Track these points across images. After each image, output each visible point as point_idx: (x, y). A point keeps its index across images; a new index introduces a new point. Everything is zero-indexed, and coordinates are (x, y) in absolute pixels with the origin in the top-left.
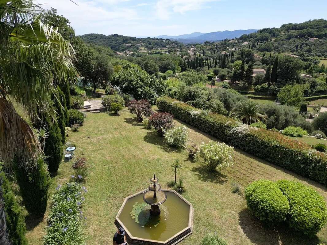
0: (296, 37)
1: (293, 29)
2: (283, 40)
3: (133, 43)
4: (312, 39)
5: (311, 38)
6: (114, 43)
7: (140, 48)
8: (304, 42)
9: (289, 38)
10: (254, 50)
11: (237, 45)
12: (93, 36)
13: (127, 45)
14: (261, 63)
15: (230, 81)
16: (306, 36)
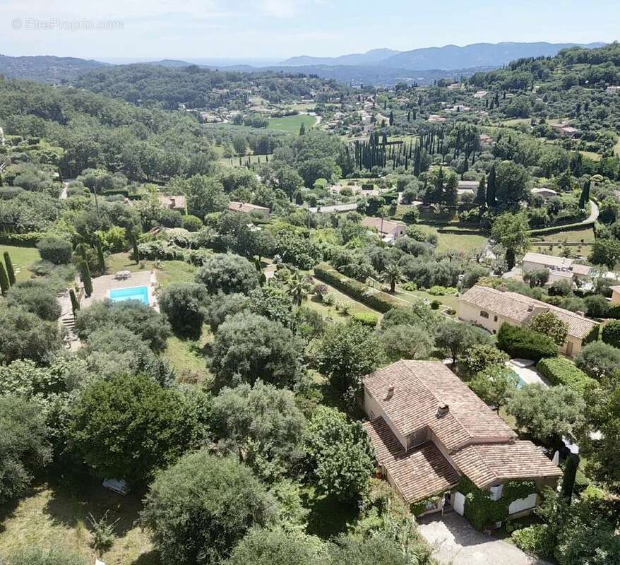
0: (582, 83)
1: (580, 61)
2: (554, 90)
3: (234, 88)
4: (613, 87)
5: (611, 85)
6: (192, 88)
7: (250, 100)
8: (597, 95)
9: (568, 84)
10: (495, 111)
11: (462, 97)
12: (139, 72)
13: (220, 92)
14: (492, 156)
15: (422, 203)
16: (602, 81)
